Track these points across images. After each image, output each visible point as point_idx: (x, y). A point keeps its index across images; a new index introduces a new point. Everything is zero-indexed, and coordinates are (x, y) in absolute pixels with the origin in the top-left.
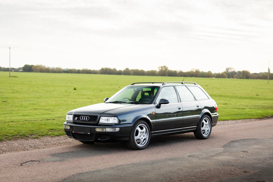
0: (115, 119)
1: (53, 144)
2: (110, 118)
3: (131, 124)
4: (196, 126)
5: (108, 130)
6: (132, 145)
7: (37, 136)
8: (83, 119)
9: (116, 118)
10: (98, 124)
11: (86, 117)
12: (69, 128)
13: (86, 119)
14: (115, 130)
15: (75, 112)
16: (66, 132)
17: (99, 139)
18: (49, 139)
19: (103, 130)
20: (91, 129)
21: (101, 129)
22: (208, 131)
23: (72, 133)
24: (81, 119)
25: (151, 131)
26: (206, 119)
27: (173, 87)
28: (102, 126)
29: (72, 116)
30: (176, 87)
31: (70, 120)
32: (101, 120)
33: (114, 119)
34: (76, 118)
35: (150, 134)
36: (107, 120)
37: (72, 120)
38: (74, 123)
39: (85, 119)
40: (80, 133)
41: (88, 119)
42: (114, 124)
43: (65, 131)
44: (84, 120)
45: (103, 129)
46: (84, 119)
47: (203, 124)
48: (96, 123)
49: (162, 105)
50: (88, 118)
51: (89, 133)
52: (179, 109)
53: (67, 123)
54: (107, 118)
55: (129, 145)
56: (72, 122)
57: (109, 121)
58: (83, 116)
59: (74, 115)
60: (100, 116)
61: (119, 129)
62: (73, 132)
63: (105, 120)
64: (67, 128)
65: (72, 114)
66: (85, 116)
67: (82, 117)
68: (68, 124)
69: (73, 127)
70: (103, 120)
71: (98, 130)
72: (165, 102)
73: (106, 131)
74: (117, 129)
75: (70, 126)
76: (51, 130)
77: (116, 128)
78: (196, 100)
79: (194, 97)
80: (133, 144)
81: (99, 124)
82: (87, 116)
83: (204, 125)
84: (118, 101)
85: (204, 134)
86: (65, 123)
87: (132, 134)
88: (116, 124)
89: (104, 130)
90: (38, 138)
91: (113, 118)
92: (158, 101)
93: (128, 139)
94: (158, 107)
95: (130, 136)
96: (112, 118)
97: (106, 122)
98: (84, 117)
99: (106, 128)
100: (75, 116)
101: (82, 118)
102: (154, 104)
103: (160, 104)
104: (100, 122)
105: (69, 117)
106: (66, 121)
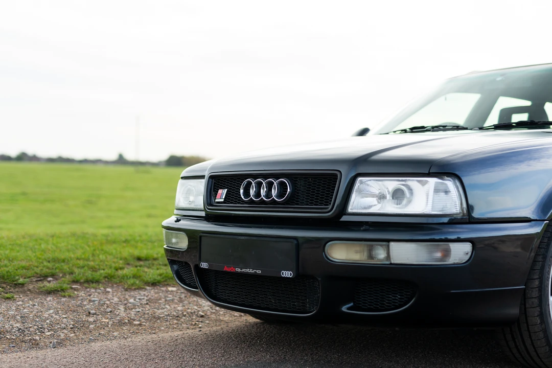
0: (447, 192)
1: (121, 323)
2: (413, 182)
3: (531, 227)
5: (406, 253)
6: (531, 349)
7: (64, 282)
8: (258, 194)
10: (340, 222)
11: (270, 185)
12: (182, 243)
13: (274, 192)
14: (447, 253)
15: (212, 168)
16: (175, 267)
17: (344, 309)
18: (113, 296)
19: (371, 257)
20: (298, 247)
21: (357, 246)
23: (197, 267)
24: (247, 193)
28: (365, 230)
29: (201, 186)
31: (192, 206)
32: (354, 198)
33: (437, 191)
34: (220, 191)
36: (397, 195)
37: (202, 207)
38: (209, 218)
39: (268, 194)
41: (280, 195)
42: (446, 220)
43: (172, 262)
44: (262, 202)
45: (371, 249)
46: (263, 192)
48: (328, 213)
50: (282, 186)
51: (287, 274)
53: (178, 221)
54: (391, 184)
55: (515, 351)
56: (203, 214)
57: (410, 202)
58: (255, 177)
59: (211, 177)
60: (353, 174)
61: (467, 247)
62: (204, 265)
63: (382, 197)
64: (177, 243)
65: (202, 177)
66: (265, 177)
67: (249, 184)
68: (185, 224)
69: (203, 238)
70: (370, 198)
71: (342, 253)
73: (388, 257)
74: (460, 253)
75: (187, 232)
76: (139, 259)
77: (452, 246)
81: (345, 218)
82: (276, 176)
86: (170, 221)
87: (537, 283)
88: (454, 221)
89: (380, 254)
90: (63, 290)
91: (432, 181)
93: (512, 311)
95: (524, 296)
96: (424, 183)
97: (390, 208)
98: (259, 185)
99: (389, 241)
100: (216, 181)
101: (252, 192)
104: (351, 209)
105: (189, 192)
106: (176, 212)
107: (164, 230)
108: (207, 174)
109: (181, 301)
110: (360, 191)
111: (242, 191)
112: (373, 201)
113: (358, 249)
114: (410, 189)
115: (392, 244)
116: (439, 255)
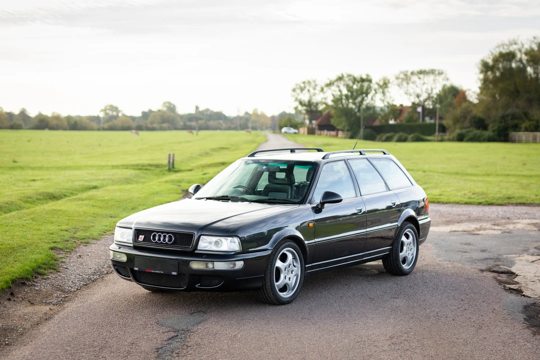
0: (235, 243)
2: (223, 239)
3: (268, 252)
4: (389, 247)
5: (220, 266)
8: (159, 240)
9: (235, 239)
10: (194, 253)
11: (165, 236)
12: (124, 259)
13: (167, 240)
14: (235, 265)
15: (137, 223)
16: (117, 268)
17: (196, 286)
19: (207, 267)
20: (179, 263)
23: (132, 270)
24: (154, 239)
25: (306, 264)
26: (408, 231)
27: (343, 162)
28: (205, 258)
29: (131, 232)
30: (349, 161)
31: (125, 241)
32: (201, 243)
33: (231, 242)
34: (140, 236)
36: (217, 243)
37: (131, 242)
38: (136, 248)
39: (164, 240)
40: (152, 273)
41: (170, 241)
42: (233, 253)
43: (114, 265)
44: (161, 243)
45: (207, 264)
46: (162, 239)
47: (402, 243)
48: (190, 248)
50: (170, 238)
51: (174, 273)
52: (359, 213)
53: (120, 248)
54: (214, 239)
55: (261, 297)
56: (132, 245)
57: (221, 246)
59: (136, 230)
60: (199, 234)
61: (242, 263)
62: (136, 269)
63: (211, 244)
64: (120, 258)
65: (131, 228)
67: (155, 235)
68: (123, 250)
69: (135, 258)
70: (207, 243)
71: (196, 265)
73: (213, 267)
74: (240, 265)
75: (126, 254)
77: (236, 262)
78: (389, 189)
79: (385, 183)
80: (271, 295)
81: (196, 252)
82: (168, 233)
83: (405, 247)
84: (227, 196)
85: (405, 264)
88: (237, 253)
89: (210, 266)
91: (230, 239)
92: (317, 197)
93: (259, 284)
94: (317, 210)
95: (264, 279)
96: (227, 240)
97: (214, 248)
99: (214, 261)
100: (138, 232)
101: (157, 238)
102: (310, 203)
103: (322, 204)
104: (199, 248)
105: (122, 236)
107: (111, 251)
108: (133, 226)
110: (202, 240)
111: (152, 238)
112: (208, 245)
113: (202, 264)
114: (221, 241)
115: (215, 263)
116: (232, 266)
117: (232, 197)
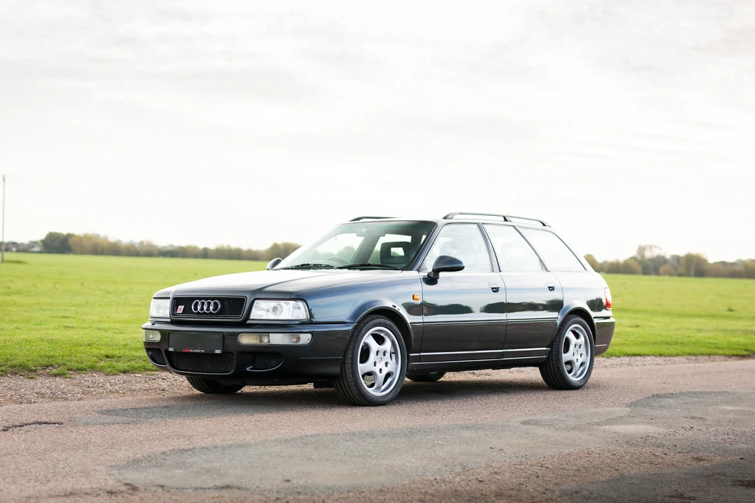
0: (299, 308)
1: (111, 392)
2: (282, 303)
3: (348, 326)
4: (545, 349)
5: (277, 339)
6: (349, 391)
7: (62, 369)
8: (202, 309)
9: (300, 304)
10: (245, 324)
11: (209, 304)
12: (157, 337)
13: (211, 308)
14: (299, 339)
15: (175, 292)
16: (150, 353)
17: (248, 369)
18: (100, 379)
19: (261, 341)
20: (224, 336)
21: (254, 336)
22: (582, 364)
23: (167, 351)
24: (196, 309)
25: (409, 351)
26: (577, 328)
27: (475, 226)
28: (257, 328)
29: (168, 303)
30: (485, 226)
31: (161, 315)
32: (254, 310)
33: (294, 307)
34: (180, 307)
35: (406, 360)
36: (275, 309)
37: (168, 316)
38: (173, 322)
39: (208, 309)
40: (191, 353)
41: (215, 309)
42: (297, 322)
43: (148, 350)
44: (205, 313)
45: (261, 337)
46: (205, 308)
47: (568, 342)
48: (240, 319)
49: (442, 274)
50: (216, 304)
51: (218, 351)
52: (494, 291)
53: (153, 324)
54: (272, 304)
56: (169, 320)
57: (281, 313)
58: (200, 299)
59: (174, 299)
60: (253, 298)
61: (309, 336)
62: (171, 349)
63: (268, 311)
64: (153, 338)
65: (169, 298)
66: (206, 299)
67: (197, 303)
68: (157, 326)
69: (170, 335)
70: (262, 311)
71: (247, 340)
72: (451, 265)
73: (269, 341)
74: (305, 339)
75: (162, 332)
77: (301, 335)
78: (546, 269)
79: (540, 260)
80: (353, 388)
81: (248, 322)
82: (213, 299)
83: (572, 347)
84: (308, 265)
85: (572, 374)
86: (148, 324)
87: (350, 356)
88: (302, 323)
89: (265, 340)
90: (64, 374)
91: (292, 303)
92: (429, 263)
93: (336, 370)
94: (431, 280)
95: (343, 362)
96: (288, 304)
97: (271, 316)
98: (203, 303)
99: (269, 333)
100: (177, 301)
101: (199, 308)
102: (418, 270)
103: (436, 271)
104: (252, 316)
105: (159, 307)
106: (150, 319)
107: (144, 331)
108: (171, 296)
109: (146, 382)
110: (256, 306)
111: (193, 307)
112: (264, 313)
114: (281, 307)
115: (270, 334)
116: (294, 340)
117: (314, 265)
